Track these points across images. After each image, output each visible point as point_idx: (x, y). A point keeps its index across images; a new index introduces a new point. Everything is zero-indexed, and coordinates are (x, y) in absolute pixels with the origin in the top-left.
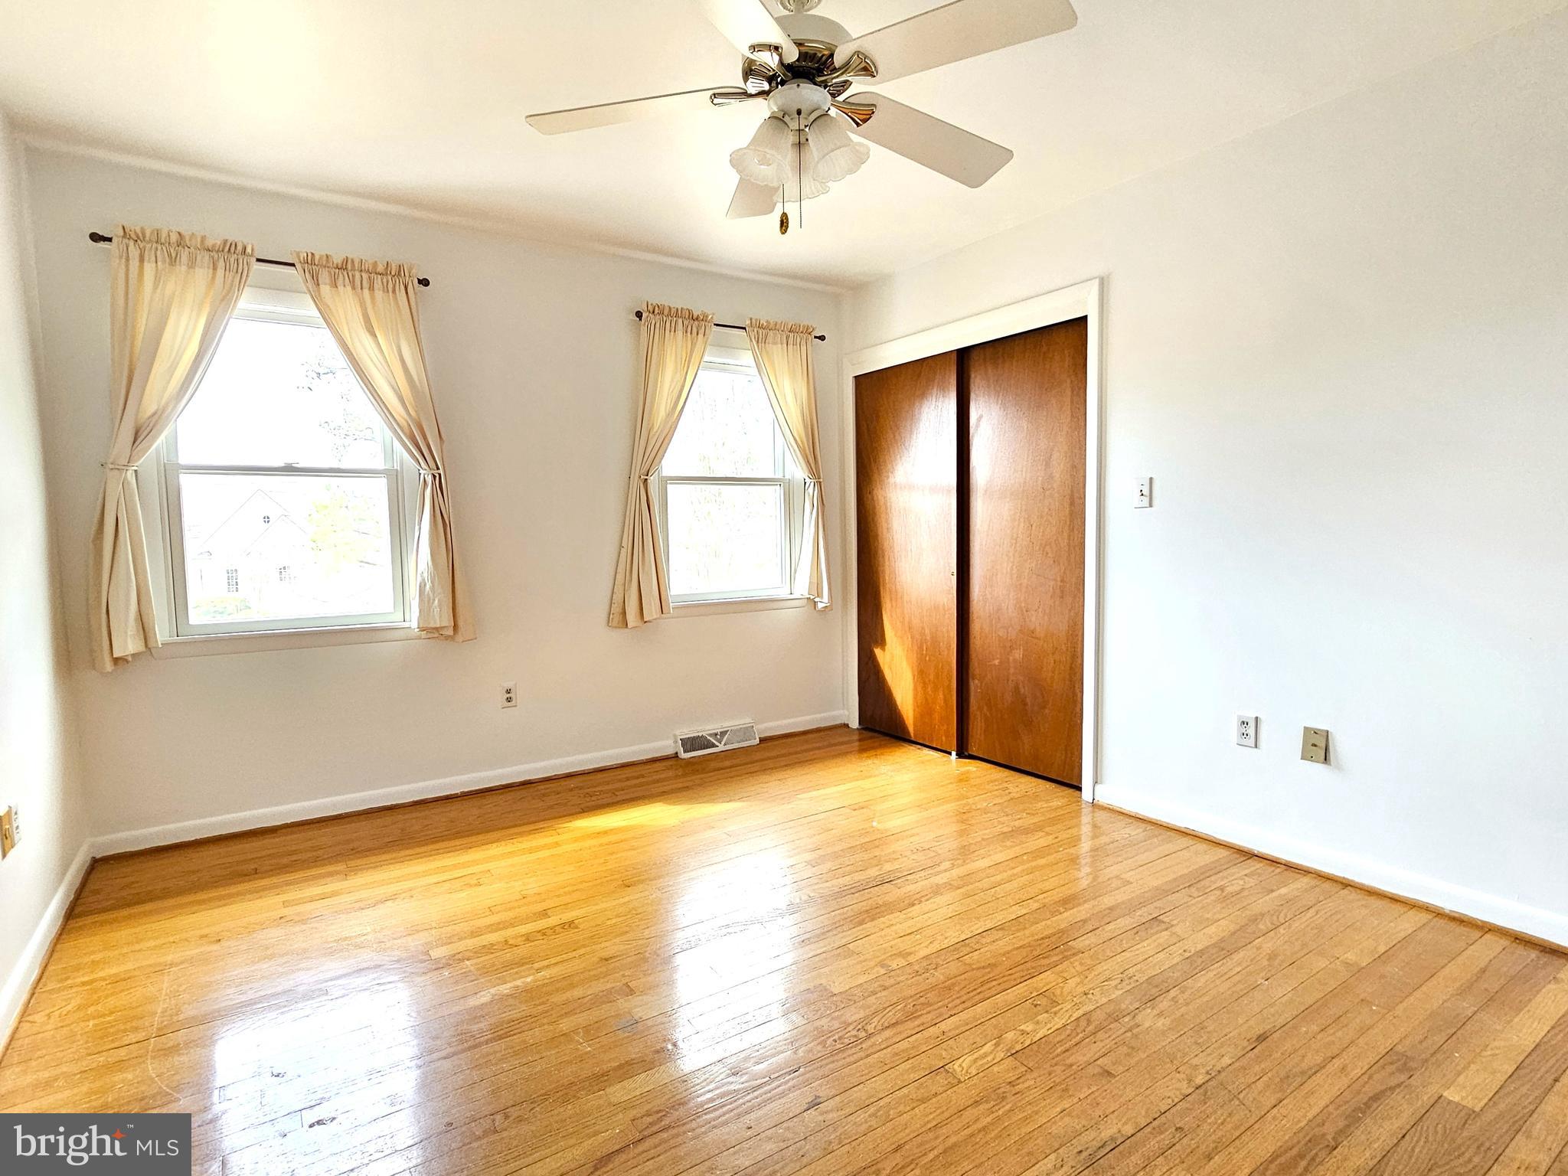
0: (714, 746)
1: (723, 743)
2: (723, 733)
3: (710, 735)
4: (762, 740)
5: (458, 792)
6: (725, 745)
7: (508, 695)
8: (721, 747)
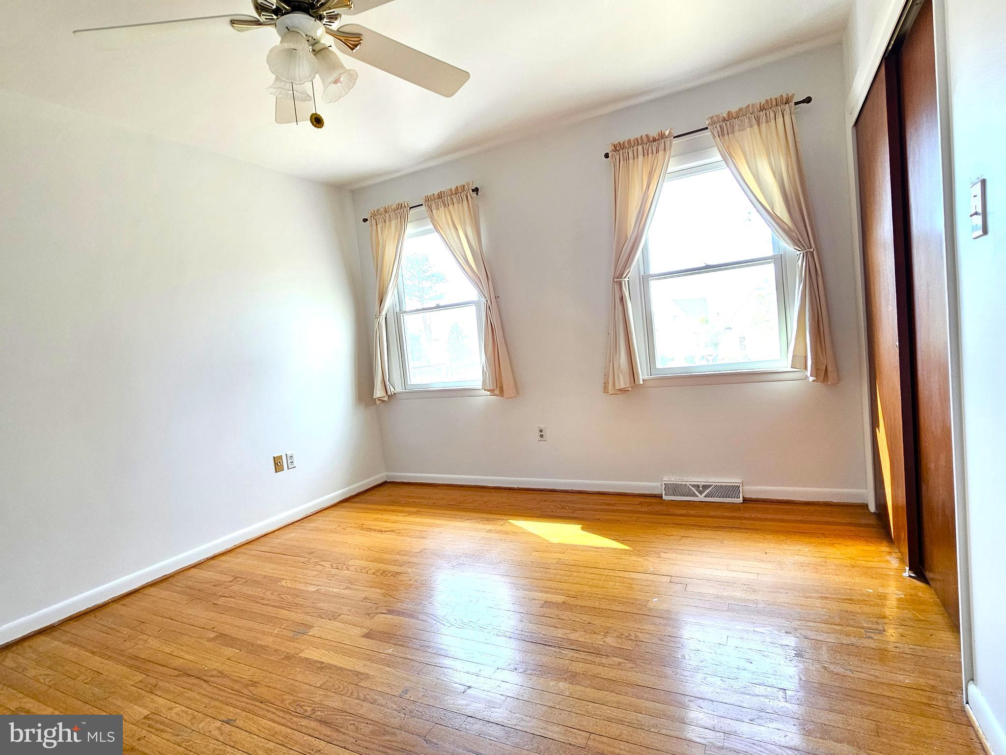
0: (695, 495)
1: (704, 495)
2: (705, 487)
3: (693, 486)
4: (745, 500)
5: (516, 487)
6: (706, 496)
7: (541, 433)
8: (701, 498)
